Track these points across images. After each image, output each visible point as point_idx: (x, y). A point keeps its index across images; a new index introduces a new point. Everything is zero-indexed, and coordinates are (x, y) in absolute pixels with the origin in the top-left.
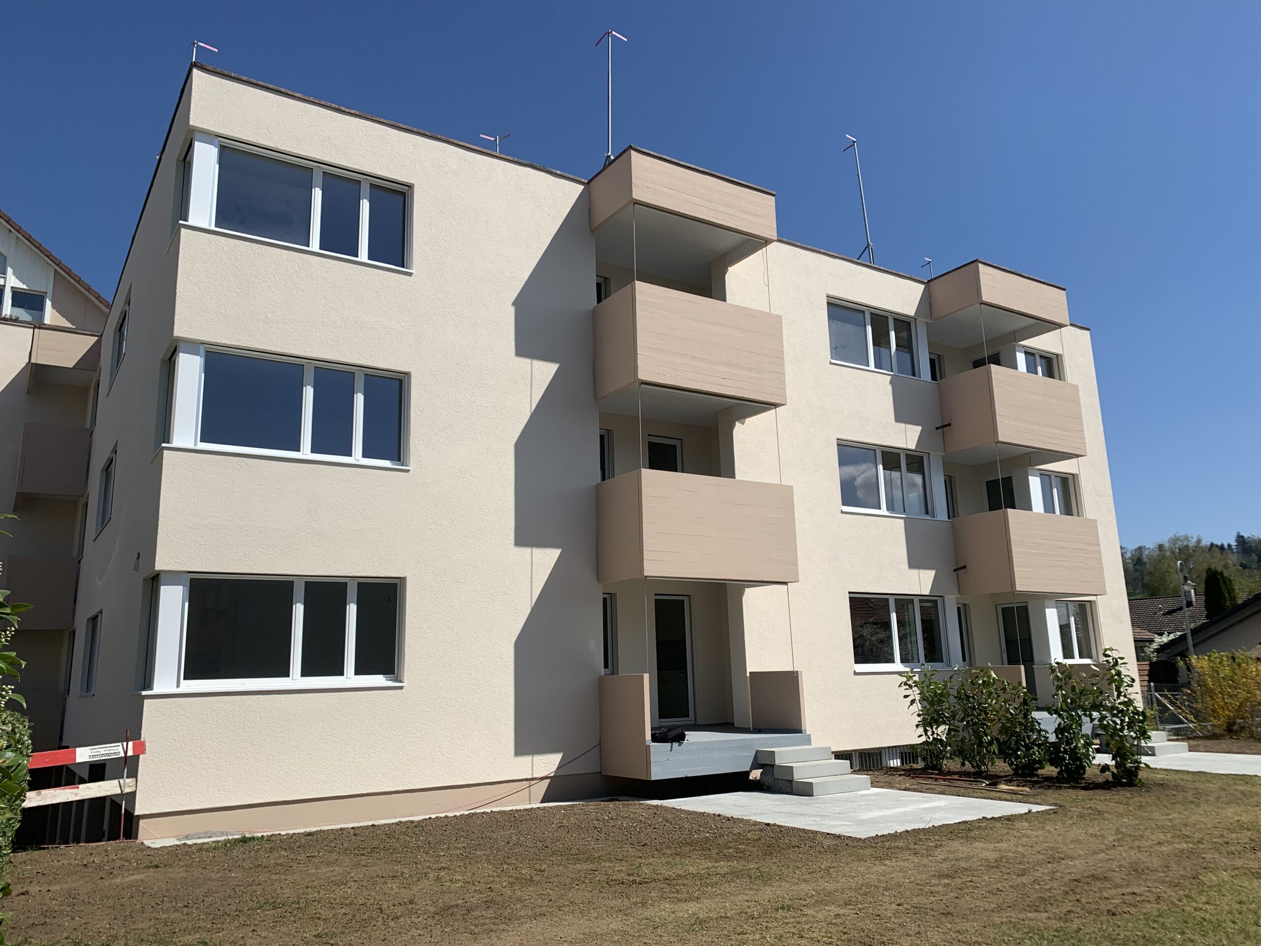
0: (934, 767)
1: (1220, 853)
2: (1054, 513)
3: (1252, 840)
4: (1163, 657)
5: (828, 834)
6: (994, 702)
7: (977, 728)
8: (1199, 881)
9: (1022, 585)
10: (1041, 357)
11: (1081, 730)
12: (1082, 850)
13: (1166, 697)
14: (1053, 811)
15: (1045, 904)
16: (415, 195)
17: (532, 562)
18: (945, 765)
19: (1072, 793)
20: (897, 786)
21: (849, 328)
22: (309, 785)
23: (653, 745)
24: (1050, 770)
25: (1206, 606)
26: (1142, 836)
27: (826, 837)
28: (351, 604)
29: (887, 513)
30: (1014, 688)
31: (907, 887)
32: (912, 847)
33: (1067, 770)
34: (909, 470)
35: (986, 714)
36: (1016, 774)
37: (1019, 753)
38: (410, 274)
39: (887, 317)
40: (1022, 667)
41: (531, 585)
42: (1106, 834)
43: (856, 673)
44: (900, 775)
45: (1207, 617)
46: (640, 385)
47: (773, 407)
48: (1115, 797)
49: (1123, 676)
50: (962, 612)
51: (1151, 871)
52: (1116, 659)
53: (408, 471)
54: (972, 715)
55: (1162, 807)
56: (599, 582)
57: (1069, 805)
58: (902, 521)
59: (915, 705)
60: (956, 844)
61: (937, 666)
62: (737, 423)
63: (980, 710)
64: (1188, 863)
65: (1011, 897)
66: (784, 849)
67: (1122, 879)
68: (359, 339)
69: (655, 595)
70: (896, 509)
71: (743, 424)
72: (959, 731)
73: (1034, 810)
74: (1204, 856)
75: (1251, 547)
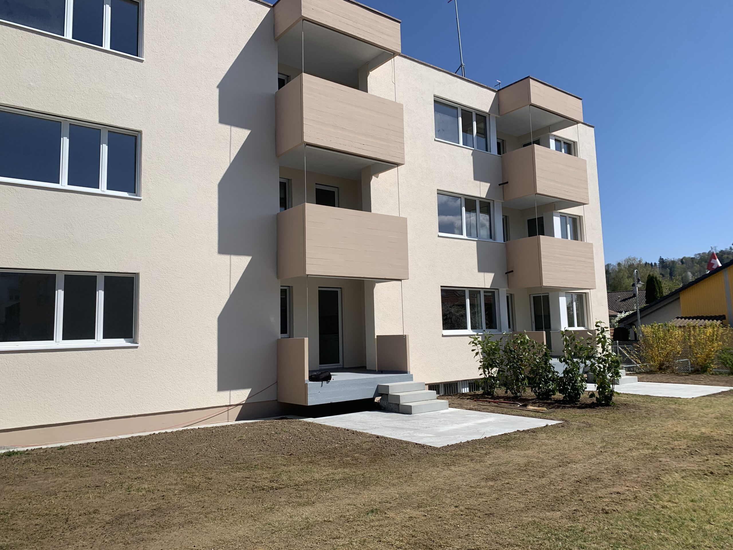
0: (489, 393)
1: (670, 457)
2: (567, 238)
3: (688, 446)
4: (622, 325)
5: (416, 444)
6: (527, 354)
7: (516, 370)
8: (661, 481)
9: (547, 282)
10: (564, 143)
11: (579, 372)
12: (581, 455)
13: (625, 349)
14: (561, 425)
15: (558, 504)
16: (145, 4)
17: (231, 265)
18: (496, 392)
19: (572, 411)
20: (465, 406)
21: (448, 118)
22: (68, 414)
23: (309, 384)
24: (558, 396)
25: (646, 296)
26: (618, 444)
27: (415, 446)
28: (100, 291)
29: (467, 238)
30: (539, 346)
31: (464, 490)
32: (470, 454)
33: (569, 396)
34: (481, 212)
35: (522, 361)
36: (538, 398)
37: (541, 385)
38: (142, 61)
39: (472, 112)
40: (544, 332)
41: (230, 280)
42: (595, 442)
43: (443, 336)
44: (468, 399)
45: (646, 302)
46: (305, 146)
47: (396, 166)
48: (598, 414)
49: (606, 339)
50: (510, 299)
51: (628, 473)
52: (603, 328)
53: (140, 200)
54: (513, 362)
55: (628, 421)
56: (278, 279)
57: (571, 420)
58: (475, 242)
59: (478, 355)
60: (499, 452)
61: (493, 331)
62: (373, 177)
63: (518, 359)
64: (651, 466)
65: (535, 496)
66: (385, 457)
67: (609, 480)
68: (103, 105)
69: (319, 287)
70: (472, 234)
71: (377, 177)
72: (505, 372)
73: (550, 424)
74: (660, 459)
75: (667, 264)
